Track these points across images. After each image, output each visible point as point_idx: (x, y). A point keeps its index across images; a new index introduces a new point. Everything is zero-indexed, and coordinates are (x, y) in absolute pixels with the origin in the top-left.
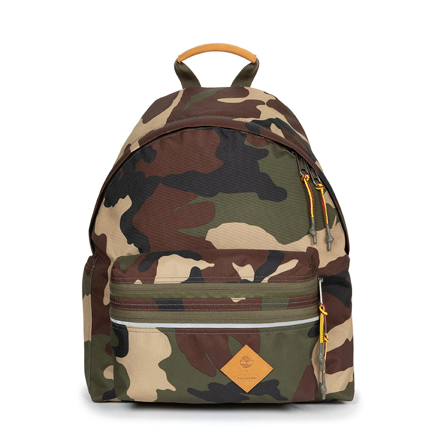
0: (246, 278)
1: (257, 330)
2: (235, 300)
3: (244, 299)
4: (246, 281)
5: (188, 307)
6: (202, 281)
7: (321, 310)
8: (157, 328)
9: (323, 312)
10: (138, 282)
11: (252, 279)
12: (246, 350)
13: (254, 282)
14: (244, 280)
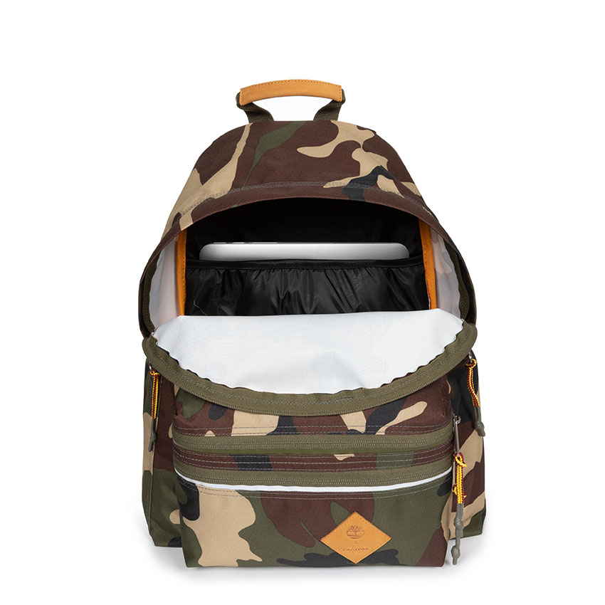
0: (354, 428)
1: (370, 494)
2: (340, 457)
3: (353, 455)
4: (354, 432)
5: (277, 466)
6: (294, 432)
7: (458, 462)
8: (237, 491)
9: (461, 464)
10: (210, 434)
11: (362, 430)
12: (356, 519)
13: (365, 433)
14: (352, 430)
